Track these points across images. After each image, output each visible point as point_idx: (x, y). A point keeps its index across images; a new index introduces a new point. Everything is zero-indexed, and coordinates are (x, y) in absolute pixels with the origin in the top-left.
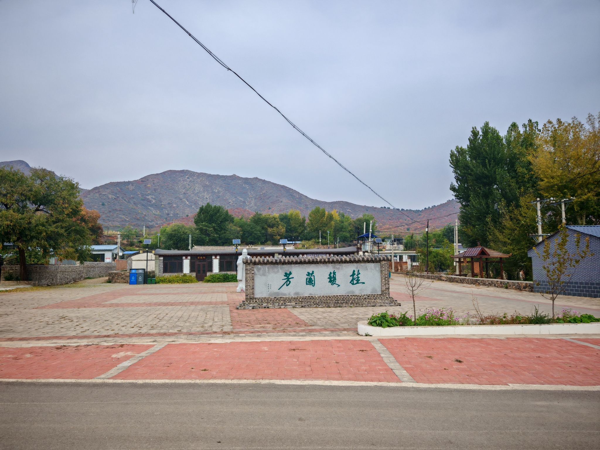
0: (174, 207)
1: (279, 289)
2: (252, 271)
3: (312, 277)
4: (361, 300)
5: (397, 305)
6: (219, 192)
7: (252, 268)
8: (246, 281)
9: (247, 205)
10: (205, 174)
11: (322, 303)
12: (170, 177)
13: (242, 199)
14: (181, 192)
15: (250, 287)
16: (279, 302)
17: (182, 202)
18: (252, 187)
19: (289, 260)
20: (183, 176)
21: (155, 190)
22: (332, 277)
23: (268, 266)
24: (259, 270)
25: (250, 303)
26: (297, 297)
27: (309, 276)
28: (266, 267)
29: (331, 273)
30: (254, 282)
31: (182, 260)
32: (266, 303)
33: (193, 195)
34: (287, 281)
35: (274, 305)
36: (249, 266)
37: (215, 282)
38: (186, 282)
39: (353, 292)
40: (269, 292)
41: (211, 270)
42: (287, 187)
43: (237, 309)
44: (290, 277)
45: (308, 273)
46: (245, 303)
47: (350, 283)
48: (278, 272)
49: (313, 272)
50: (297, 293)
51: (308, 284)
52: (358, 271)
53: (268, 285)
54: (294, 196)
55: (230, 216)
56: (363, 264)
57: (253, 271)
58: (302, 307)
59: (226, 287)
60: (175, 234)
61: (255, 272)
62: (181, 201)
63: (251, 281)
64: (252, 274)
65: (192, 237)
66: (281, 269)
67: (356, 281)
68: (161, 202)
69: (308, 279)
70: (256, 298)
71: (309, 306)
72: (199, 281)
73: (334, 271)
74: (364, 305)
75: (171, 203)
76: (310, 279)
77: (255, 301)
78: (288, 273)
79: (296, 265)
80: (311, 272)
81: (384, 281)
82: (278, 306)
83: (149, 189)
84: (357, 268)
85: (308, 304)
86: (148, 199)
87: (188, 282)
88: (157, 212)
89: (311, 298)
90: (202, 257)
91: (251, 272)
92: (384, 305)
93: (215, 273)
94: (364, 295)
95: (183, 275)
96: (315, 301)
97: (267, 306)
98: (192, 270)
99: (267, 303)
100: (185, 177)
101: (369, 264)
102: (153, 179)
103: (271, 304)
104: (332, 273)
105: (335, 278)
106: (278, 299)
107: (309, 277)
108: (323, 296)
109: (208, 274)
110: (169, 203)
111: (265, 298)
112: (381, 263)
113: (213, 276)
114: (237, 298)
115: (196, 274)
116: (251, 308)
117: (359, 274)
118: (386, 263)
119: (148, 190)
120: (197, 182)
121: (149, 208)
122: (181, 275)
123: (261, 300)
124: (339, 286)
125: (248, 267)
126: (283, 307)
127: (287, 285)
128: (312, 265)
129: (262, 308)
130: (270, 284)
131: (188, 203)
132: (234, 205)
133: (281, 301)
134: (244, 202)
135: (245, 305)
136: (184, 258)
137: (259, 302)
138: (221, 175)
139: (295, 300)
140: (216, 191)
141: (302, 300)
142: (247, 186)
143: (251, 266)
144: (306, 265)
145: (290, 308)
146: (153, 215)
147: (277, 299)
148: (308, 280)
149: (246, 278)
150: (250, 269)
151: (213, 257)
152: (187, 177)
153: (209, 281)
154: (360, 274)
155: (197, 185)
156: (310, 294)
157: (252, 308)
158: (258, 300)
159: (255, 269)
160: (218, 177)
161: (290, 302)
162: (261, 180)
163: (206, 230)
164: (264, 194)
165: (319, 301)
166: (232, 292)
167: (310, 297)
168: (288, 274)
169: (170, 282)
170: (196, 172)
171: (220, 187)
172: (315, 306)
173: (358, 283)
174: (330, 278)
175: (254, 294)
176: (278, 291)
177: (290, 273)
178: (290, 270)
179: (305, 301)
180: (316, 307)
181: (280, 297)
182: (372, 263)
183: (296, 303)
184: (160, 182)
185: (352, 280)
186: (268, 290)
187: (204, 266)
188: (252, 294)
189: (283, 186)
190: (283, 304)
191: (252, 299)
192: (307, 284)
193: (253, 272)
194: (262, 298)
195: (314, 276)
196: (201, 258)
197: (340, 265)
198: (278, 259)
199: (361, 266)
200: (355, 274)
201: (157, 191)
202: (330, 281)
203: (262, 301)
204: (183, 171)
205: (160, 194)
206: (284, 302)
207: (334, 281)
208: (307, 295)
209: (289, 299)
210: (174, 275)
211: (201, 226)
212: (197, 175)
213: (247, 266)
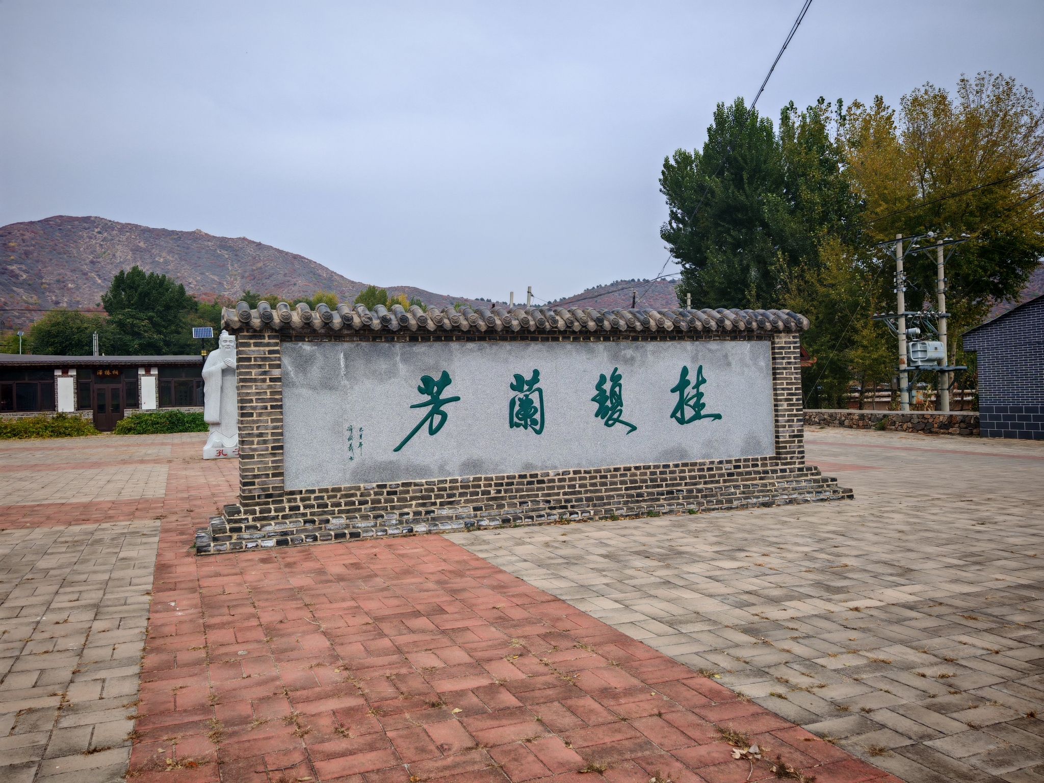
0: (69, 289)
1: (397, 450)
2: (271, 366)
3: (535, 397)
4: (718, 482)
5: (841, 494)
6: (166, 262)
7: (270, 352)
8: (243, 415)
9: (225, 288)
10: (136, 226)
11: (580, 500)
12: (60, 229)
13: (216, 278)
14: (85, 260)
15: (265, 442)
16: (401, 508)
17: (87, 279)
18: (236, 255)
19: (441, 321)
20: (89, 228)
21: (27, 254)
22: (608, 394)
23: (346, 345)
24: (303, 364)
25: (265, 518)
26: (475, 479)
27: (521, 391)
28: (339, 353)
29: (603, 379)
30: (281, 420)
31: (53, 379)
32: (340, 512)
33: (110, 267)
34: (430, 415)
35: (379, 521)
36: (256, 345)
37: (145, 432)
38: (64, 433)
39: (683, 453)
40: (353, 464)
41: (136, 404)
42: (305, 258)
43: (200, 551)
44: (442, 397)
45: (518, 377)
46: (240, 521)
47: (672, 417)
48: (392, 373)
49: (536, 373)
50: (472, 465)
51: (518, 425)
52: (700, 370)
53: (348, 434)
54: (320, 276)
55: (190, 299)
56: (713, 345)
57: (279, 366)
58: (506, 521)
59: (172, 445)
60: (58, 332)
61: (287, 374)
62: (84, 277)
63: (269, 414)
64: (271, 380)
65: (100, 339)
66: (405, 360)
67: (693, 407)
68: (42, 278)
69: (518, 403)
70: (292, 493)
71: (533, 518)
72: (102, 431)
73: (616, 369)
74: (735, 503)
75: (62, 280)
76: (526, 403)
77: (291, 509)
78: (437, 377)
79: (470, 345)
80: (528, 376)
81: (785, 407)
82: (401, 522)
83: (13, 251)
84: (694, 359)
85: (525, 507)
86: (12, 271)
87: (70, 435)
88: (32, 298)
89: (532, 480)
90: (111, 372)
91: (265, 373)
92: (800, 497)
93: (147, 411)
94: (721, 462)
95: (55, 416)
96: (549, 495)
97: (347, 526)
98: (82, 403)
99: (348, 511)
100: (94, 231)
101: (733, 343)
102: (21, 232)
103: (365, 517)
104: (608, 378)
105: (618, 400)
106: (395, 493)
107: (521, 396)
108: (575, 472)
109: (128, 413)
110: (58, 281)
111: (334, 490)
112: (777, 340)
113: (138, 417)
114: (202, 481)
115: (94, 415)
116: (271, 543)
117: (701, 381)
118: (791, 339)
119: (10, 254)
120: (119, 241)
121: (15, 289)
122: (49, 416)
123: (316, 498)
124: (634, 428)
125: (253, 351)
126: (421, 528)
127: (432, 432)
128: (533, 344)
129: (326, 538)
130: (356, 426)
131: (100, 281)
132: (199, 289)
133: (412, 499)
134: (220, 284)
135: (239, 530)
136: (58, 373)
137: (308, 511)
138: (170, 229)
139: (472, 494)
140: (162, 260)
141: (499, 492)
142: (226, 252)
143: (268, 345)
144: (507, 346)
145: (454, 531)
146: (23, 304)
147: (389, 493)
148: (517, 408)
149: (241, 401)
150: (264, 359)
151: (141, 372)
152: (96, 230)
153: (127, 431)
154: (704, 381)
155: (119, 247)
156: (528, 466)
157: (279, 543)
158: (302, 500)
159: (286, 361)
160: (164, 233)
161: (451, 503)
162: (254, 242)
163: (133, 325)
164: (261, 268)
165: (565, 494)
166: (187, 462)
167: (525, 476)
168: (436, 384)
169: (15, 435)
170: (117, 223)
171: (171, 252)
172: (557, 517)
173: (697, 417)
174: (600, 398)
175: (281, 474)
176: (394, 456)
177: (446, 380)
178: (444, 366)
179: (511, 498)
180: (561, 521)
181: (404, 485)
182: (745, 343)
183: (475, 509)
184: (38, 238)
185: (680, 407)
186: (350, 454)
187: (115, 394)
188: (274, 475)
189: (298, 255)
190: (419, 513)
191: (275, 496)
192: (512, 424)
193: (276, 373)
194: (321, 491)
195: (540, 391)
196: (108, 373)
197: (637, 348)
198: (393, 317)
199: (710, 350)
200: (688, 383)
201: (31, 256)
202: (601, 412)
203: (326, 506)
204: (89, 218)
205: (38, 261)
206: (424, 505)
207: (613, 409)
208: (512, 469)
209: (445, 489)
210: (31, 416)
211: (120, 317)
212: (119, 227)
213: (248, 345)
